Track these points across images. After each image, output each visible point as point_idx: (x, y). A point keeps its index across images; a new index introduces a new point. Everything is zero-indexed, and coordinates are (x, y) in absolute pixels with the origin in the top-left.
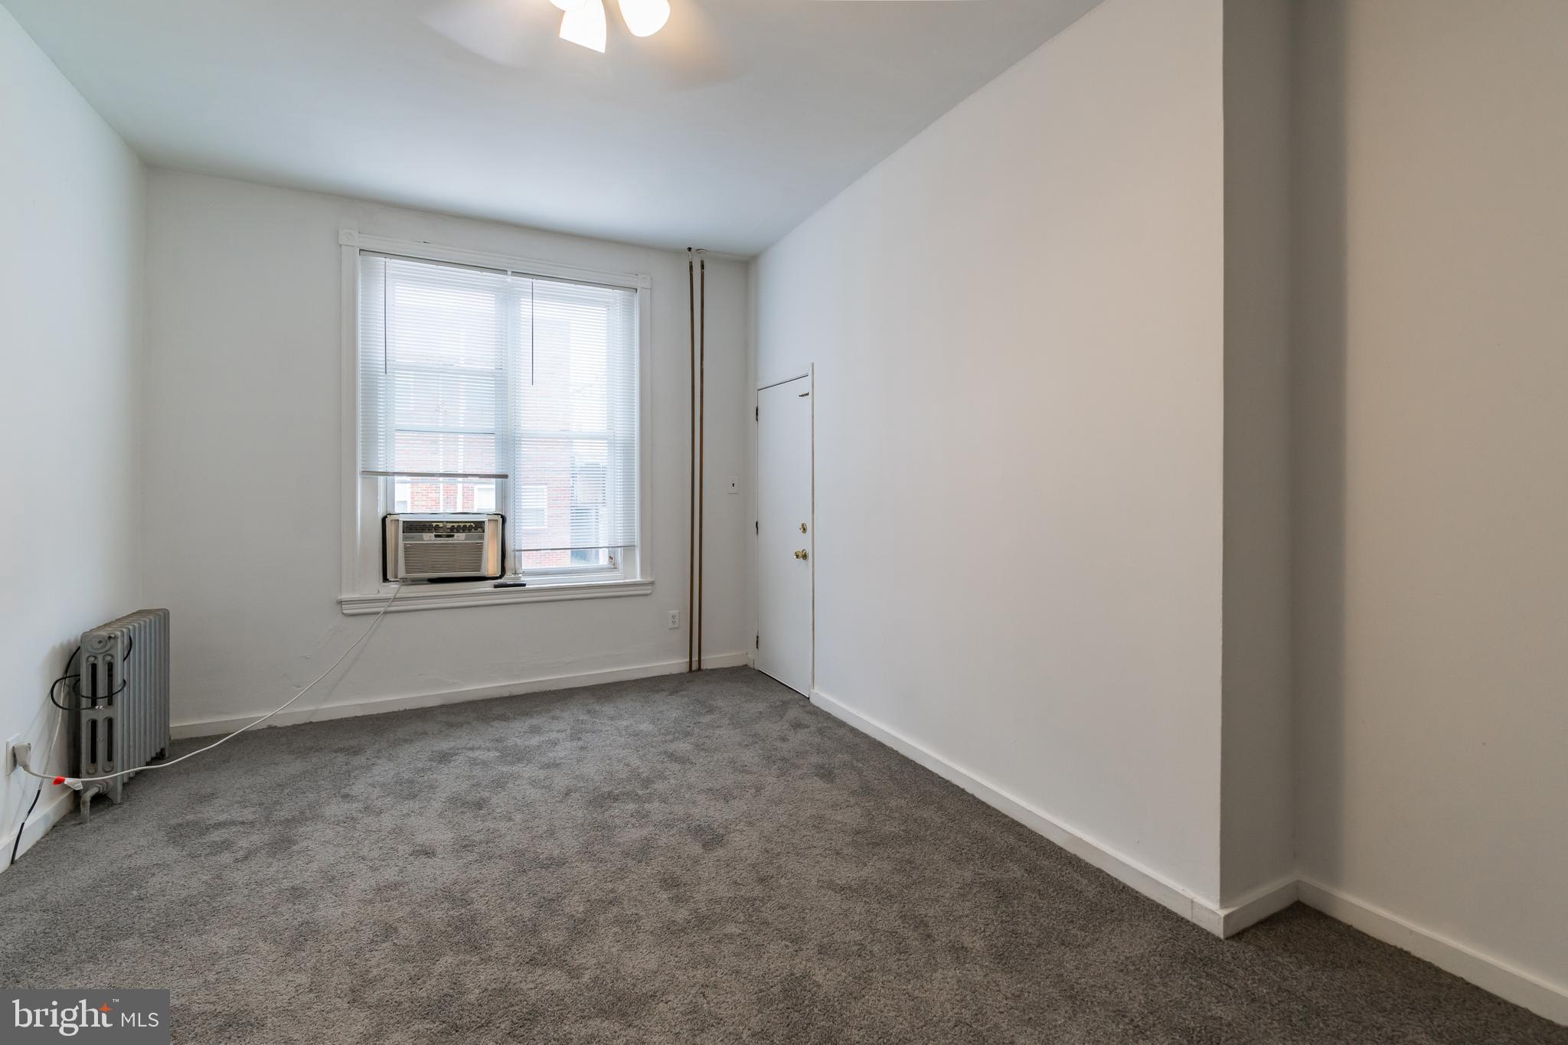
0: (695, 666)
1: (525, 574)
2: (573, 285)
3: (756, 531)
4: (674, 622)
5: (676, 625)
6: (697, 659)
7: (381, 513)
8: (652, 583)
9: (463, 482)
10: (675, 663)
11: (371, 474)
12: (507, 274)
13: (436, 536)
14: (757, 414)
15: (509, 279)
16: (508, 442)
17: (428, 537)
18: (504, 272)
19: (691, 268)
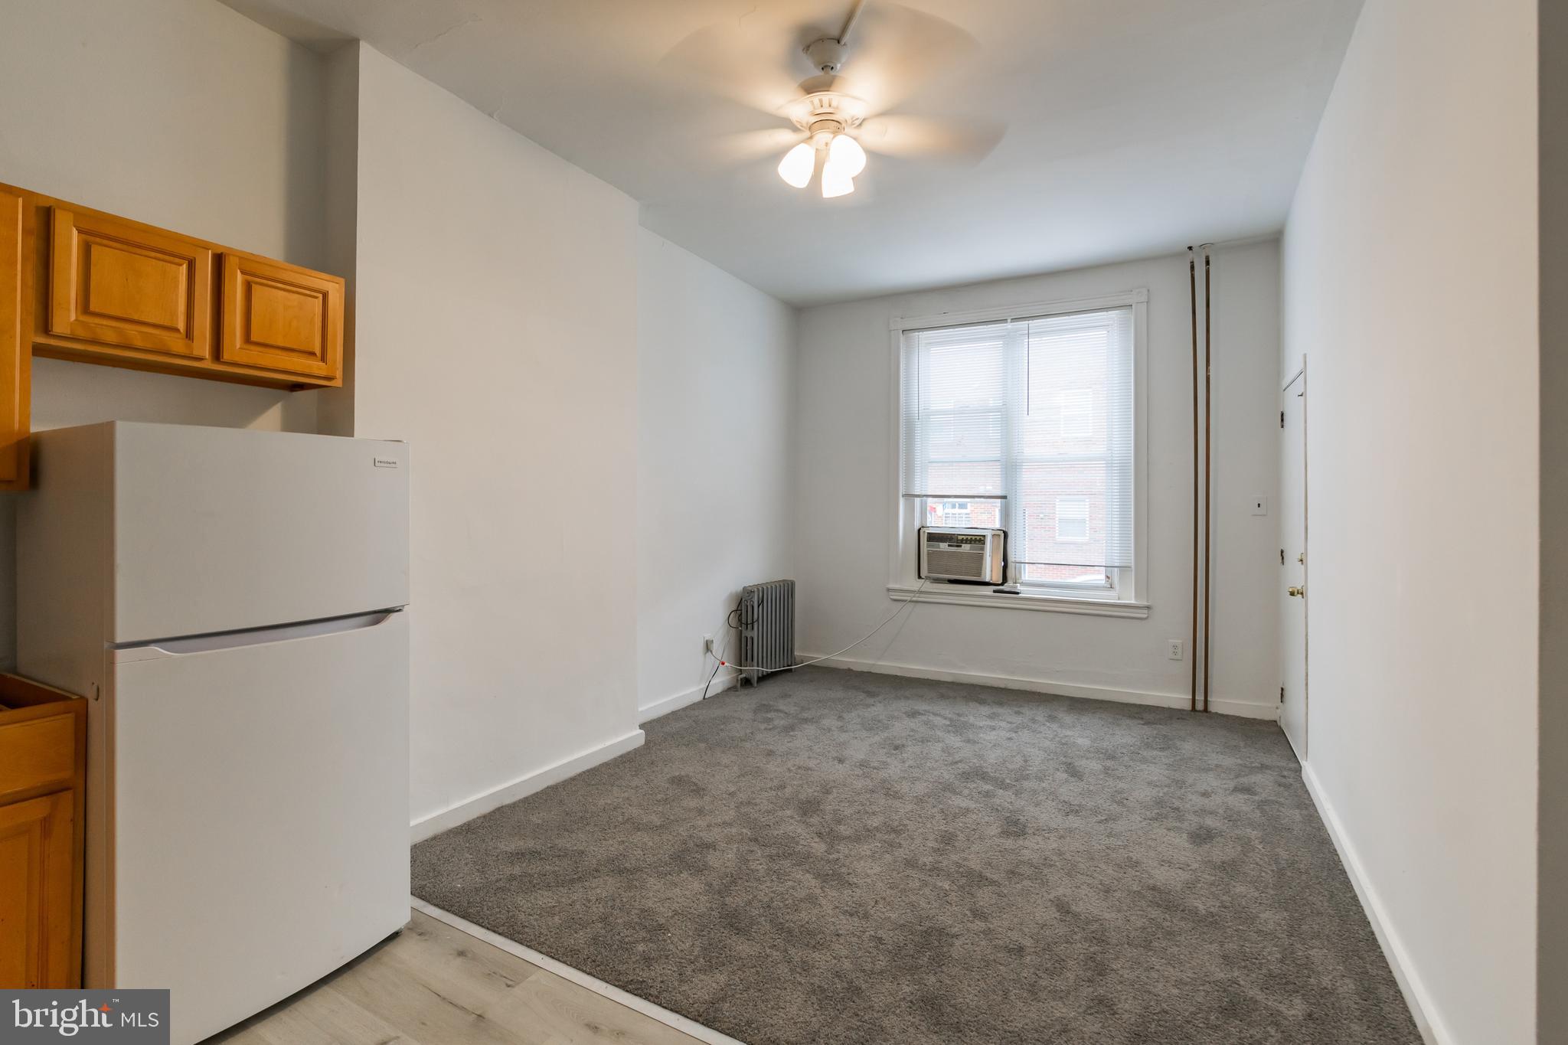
0: (1200, 706)
1: (1022, 584)
2: (1067, 317)
3: (1281, 561)
4: (1175, 653)
5: (1179, 657)
6: (1203, 698)
7: (917, 525)
8: (1148, 608)
9: (971, 502)
10: (1178, 697)
11: (910, 496)
12: (1007, 322)
13: (949, 546)
14: (1282, 420)
15: (1009, 326)
16: (1010, 468)
17: (944, 546)
18: (1005, 321)
19: (1192, 268)
